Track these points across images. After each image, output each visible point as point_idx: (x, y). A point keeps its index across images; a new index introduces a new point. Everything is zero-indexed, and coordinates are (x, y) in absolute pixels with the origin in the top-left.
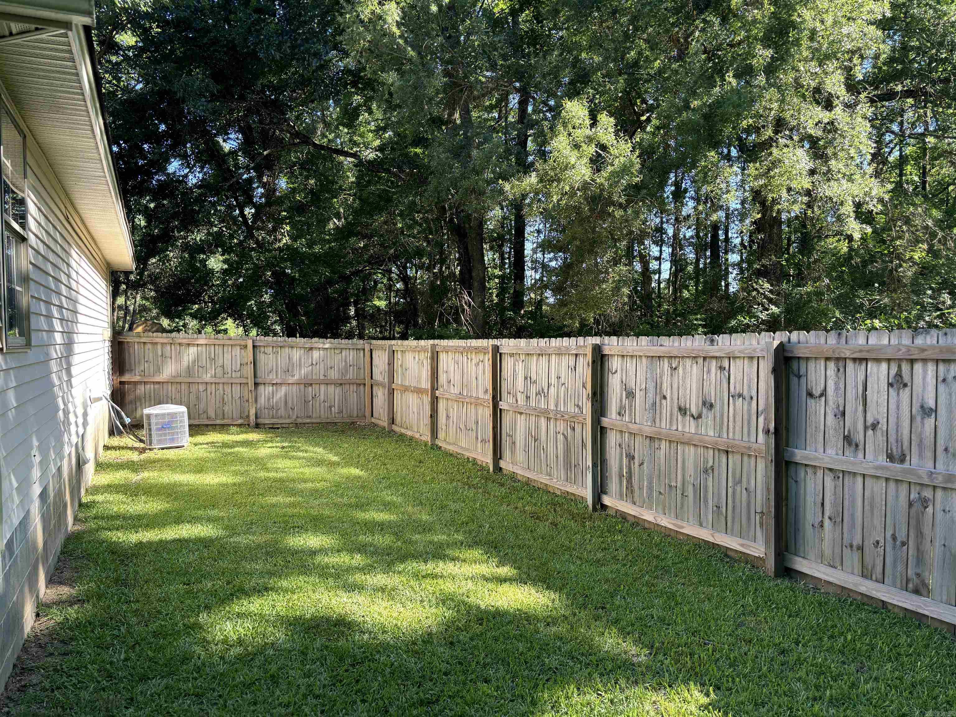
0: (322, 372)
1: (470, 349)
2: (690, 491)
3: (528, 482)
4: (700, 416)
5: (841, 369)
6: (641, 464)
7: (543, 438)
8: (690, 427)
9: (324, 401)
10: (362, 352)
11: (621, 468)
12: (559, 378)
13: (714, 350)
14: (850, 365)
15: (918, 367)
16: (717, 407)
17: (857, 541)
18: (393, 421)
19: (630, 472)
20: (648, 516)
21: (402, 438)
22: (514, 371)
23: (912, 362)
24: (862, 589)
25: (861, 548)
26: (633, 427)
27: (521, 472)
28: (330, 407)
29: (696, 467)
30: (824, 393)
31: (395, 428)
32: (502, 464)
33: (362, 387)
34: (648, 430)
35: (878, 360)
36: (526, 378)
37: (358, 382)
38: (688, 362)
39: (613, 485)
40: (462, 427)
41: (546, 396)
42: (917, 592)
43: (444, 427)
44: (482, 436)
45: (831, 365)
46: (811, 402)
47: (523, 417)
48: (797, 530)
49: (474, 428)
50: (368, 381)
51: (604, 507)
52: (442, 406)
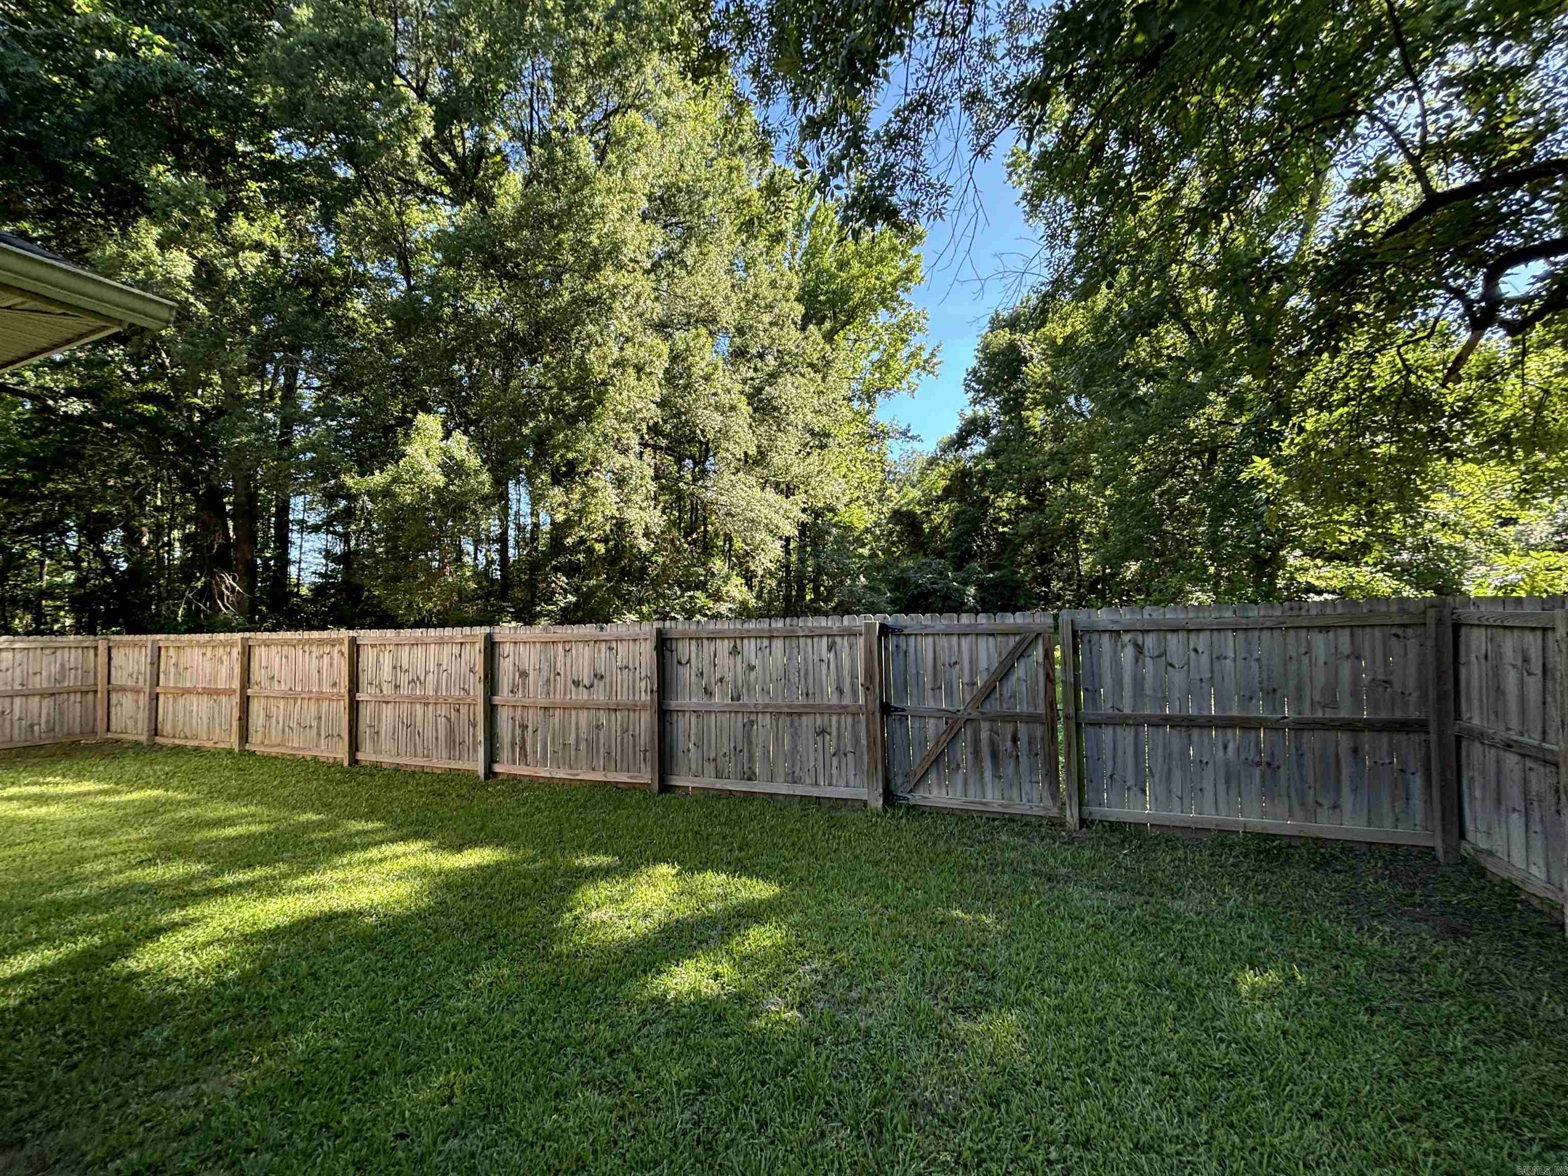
0: (18, 682)
1: (310, 642)
2: (583, 746)
3: (397, 769)
4: (592, 686)
5: (700, 646)
6: (535, 731)
7: (419, 723)
8: (584, 695)
9: (20, 719)
10: (92, 652)
11: (513, 738)
12: (439, 665)
13: (604, 635)
14: (705, 642)
15: (746, 641)
16: (608, 679)
17: (712, 756)
18: (155, 731)
19: (524, 742)
20: (544, 772)
21: (178, 750)
22: (378, 661)
23: (742, 638)
24: (718, 786)
25: (715, 760)
26: (527, 702)
27: (386, 759)
28: (32, 726)
29: (589, 725)
30: (689, 661)
31: (158, 740)
32: (360, 756)
33: (90, 696)
34: (542, 701)
35: (722, 638)
36: (395, 668)
37: (84, 689)
38: (581, 645)
39: (505, 754)
40: (294, 725)
41: (423, 684)
42: (750, 779)
43: (260, 729)
44: (327, 730)
45: (694, 642)
46: (680, 668)
47: (390, 706)
48: (671, 757)
49: (314, 724)
50: (101, 686)
51: (495, 774)
52: (256, 707)
